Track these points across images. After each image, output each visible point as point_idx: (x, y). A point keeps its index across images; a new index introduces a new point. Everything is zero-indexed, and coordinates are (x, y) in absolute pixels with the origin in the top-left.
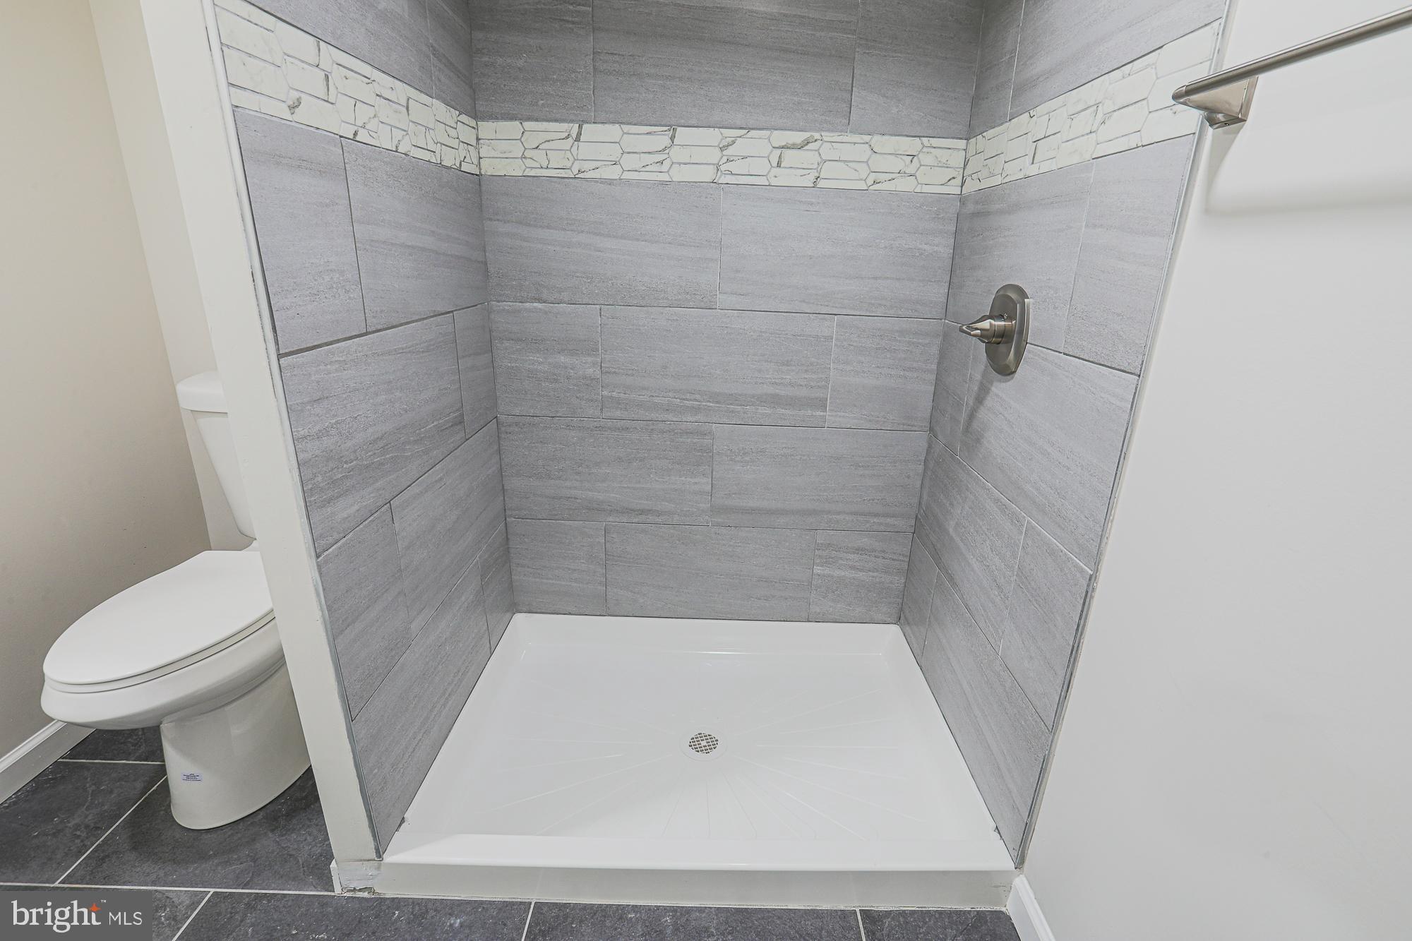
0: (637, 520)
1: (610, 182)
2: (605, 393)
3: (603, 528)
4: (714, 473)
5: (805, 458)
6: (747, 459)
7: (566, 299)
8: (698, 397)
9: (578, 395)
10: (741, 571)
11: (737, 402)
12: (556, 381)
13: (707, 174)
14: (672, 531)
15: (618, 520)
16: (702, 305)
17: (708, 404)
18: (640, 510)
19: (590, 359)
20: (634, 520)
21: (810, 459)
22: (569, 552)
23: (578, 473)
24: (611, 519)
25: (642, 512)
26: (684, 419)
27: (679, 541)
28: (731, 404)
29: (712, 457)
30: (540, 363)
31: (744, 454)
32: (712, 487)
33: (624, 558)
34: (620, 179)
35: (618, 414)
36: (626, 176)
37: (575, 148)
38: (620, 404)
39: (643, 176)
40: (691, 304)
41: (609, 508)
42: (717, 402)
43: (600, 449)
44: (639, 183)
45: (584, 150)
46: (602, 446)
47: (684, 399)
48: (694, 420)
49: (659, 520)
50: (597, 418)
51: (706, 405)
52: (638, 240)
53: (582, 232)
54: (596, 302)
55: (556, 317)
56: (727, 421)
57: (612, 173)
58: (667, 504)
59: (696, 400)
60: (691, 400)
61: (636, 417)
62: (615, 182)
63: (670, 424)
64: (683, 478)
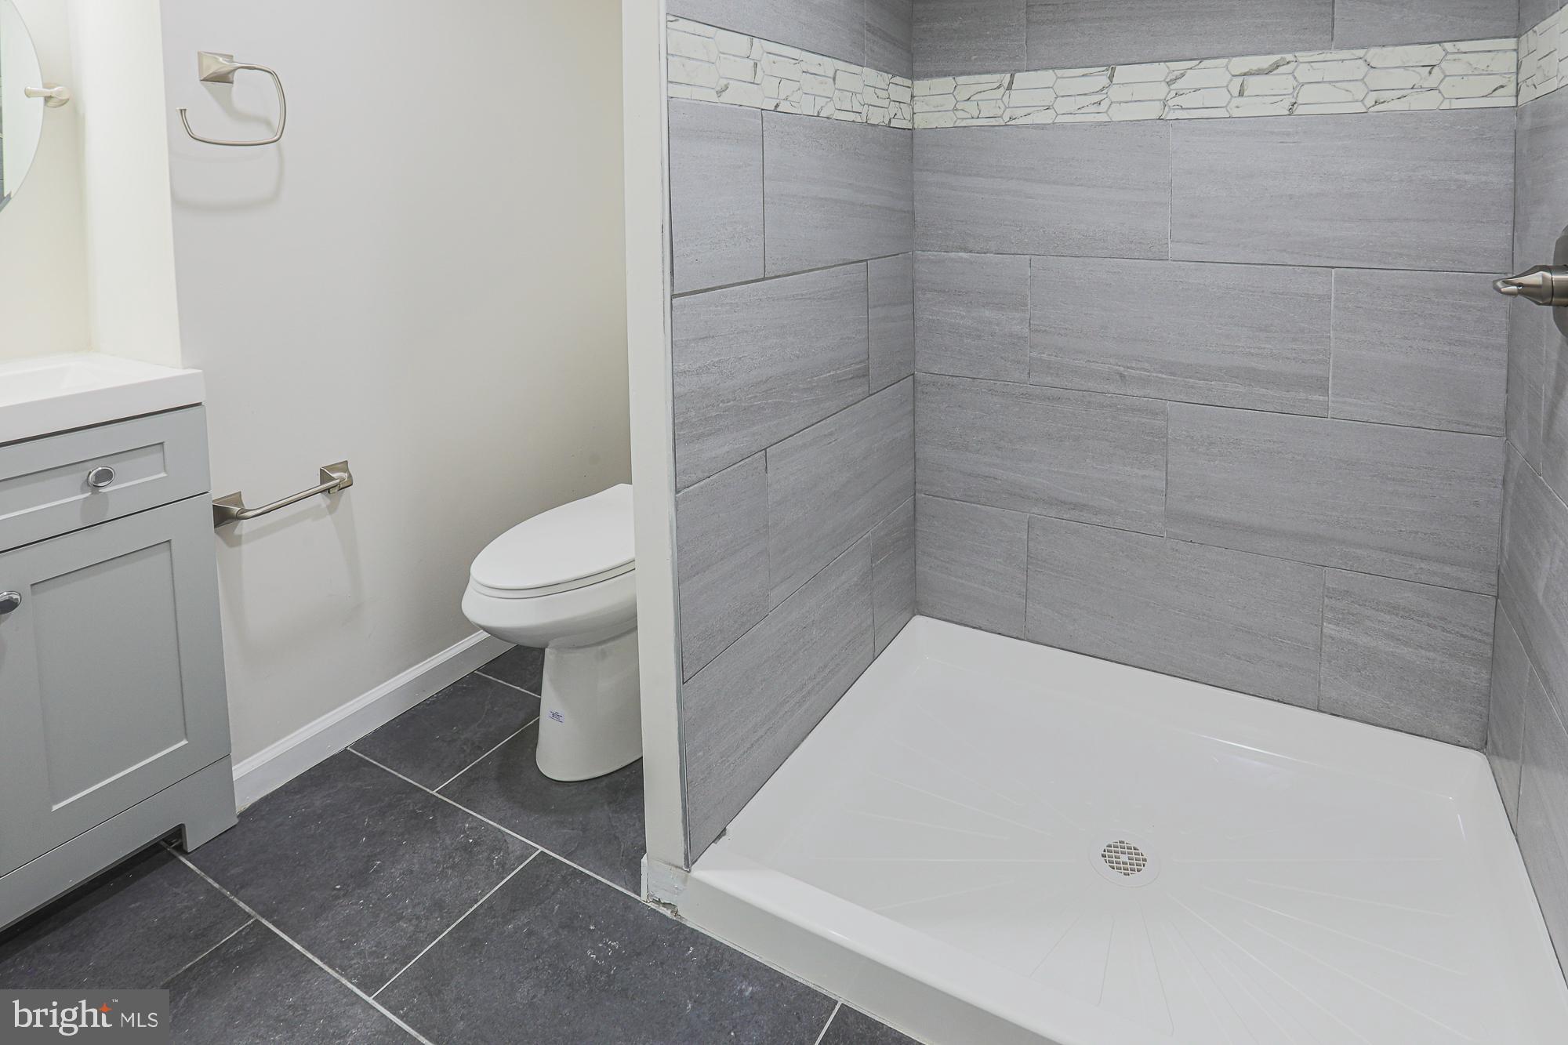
0: (1068, 516)
1: (1042, 127)
2: (1034, 354)
3: (1026, 521)
4: (1169, 465)
5: (1299, 458)
6: (1215, 451)
7: (993, 249)
8: (1146, 365)
9: (1003, 355)
10: (1210, 610)
11: (1198, 375)
12: (979, 337)
13: (1152, 111)
14: (1113, 537)
15: (1045, 513)
16: (1150, 255)
17: (1160, 375)
18: (1071, 503)
19: (1017, 315)
20: (1065, 516)
21: (1307, 461)
22: (983, 545)
23: (999, 448)
24: (1035, 510)
25: (1075, 506)
26: (1129, 392)
27: (1123, 552)
28: (1191, 378)
29: (1166, 444)
30: (963, 317)
31: (1211, 444)
32: (1167, 484)
33: (1051, 564)
34: (1054, 123)
35: (1048, 380)
36: (1060, 119)
37: (1006, 98)
38: (1051, 368)
39: (1079, 118)
40: (1136, 255)
41: (1034, 495)
42: (1172, 374)
43: (1026, 420)
44: (1074, 126)
45: (1016, 97)
46: (1029, 418)
47: (1128, 368)
48: (1141, 394)
49: (1096, 520)
50: (1024, 383)
51: (1157, 377)
52: (1072, 184)
53: (1012, 179)
54: (1025, 252)
55: (983, 268)
56: (1185, 399)
57: (1045, 118)
58: (1107, 499)
59: (1145, 370)
60: (1137, 369)
61: (1070, 385)
62: (1047, 126)
63: (1111, 397)
64: (1128, 468)
